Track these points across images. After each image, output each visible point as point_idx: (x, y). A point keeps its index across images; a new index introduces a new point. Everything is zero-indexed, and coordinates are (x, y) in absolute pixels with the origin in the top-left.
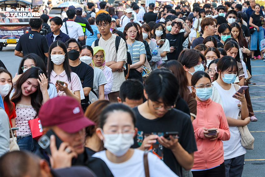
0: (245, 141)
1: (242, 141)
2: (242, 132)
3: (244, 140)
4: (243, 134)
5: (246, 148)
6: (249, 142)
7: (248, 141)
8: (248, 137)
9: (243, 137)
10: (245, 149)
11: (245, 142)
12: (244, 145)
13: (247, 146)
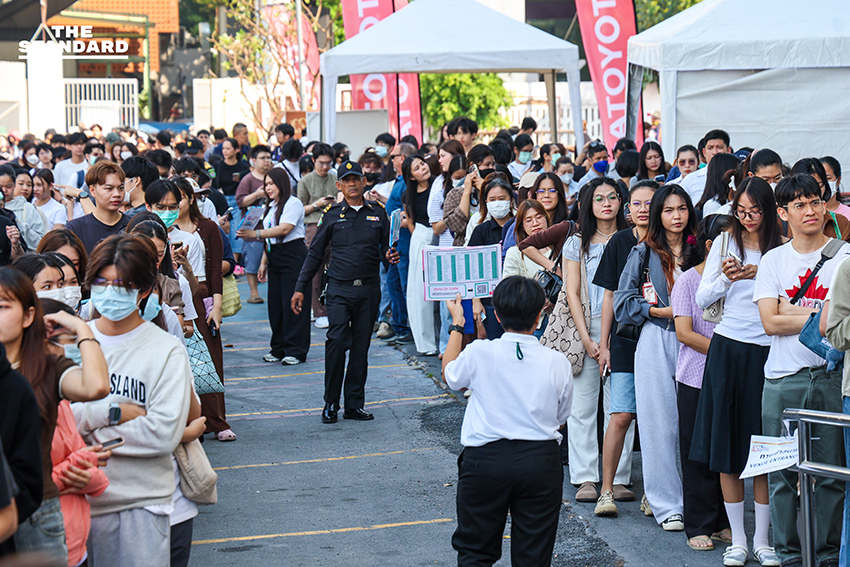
0: (190, 482)
1: (183, 483)
2: (184, 459)
3: (188, 479)
4: (185, 464)
5: (196, 501)
6: (201, 484)
7: (199, 482)
8: (199, 472)
9: (185, 473)
10: (192, 505)
11: (192, 485)
12: (189, 494)
13: (196, 496)
